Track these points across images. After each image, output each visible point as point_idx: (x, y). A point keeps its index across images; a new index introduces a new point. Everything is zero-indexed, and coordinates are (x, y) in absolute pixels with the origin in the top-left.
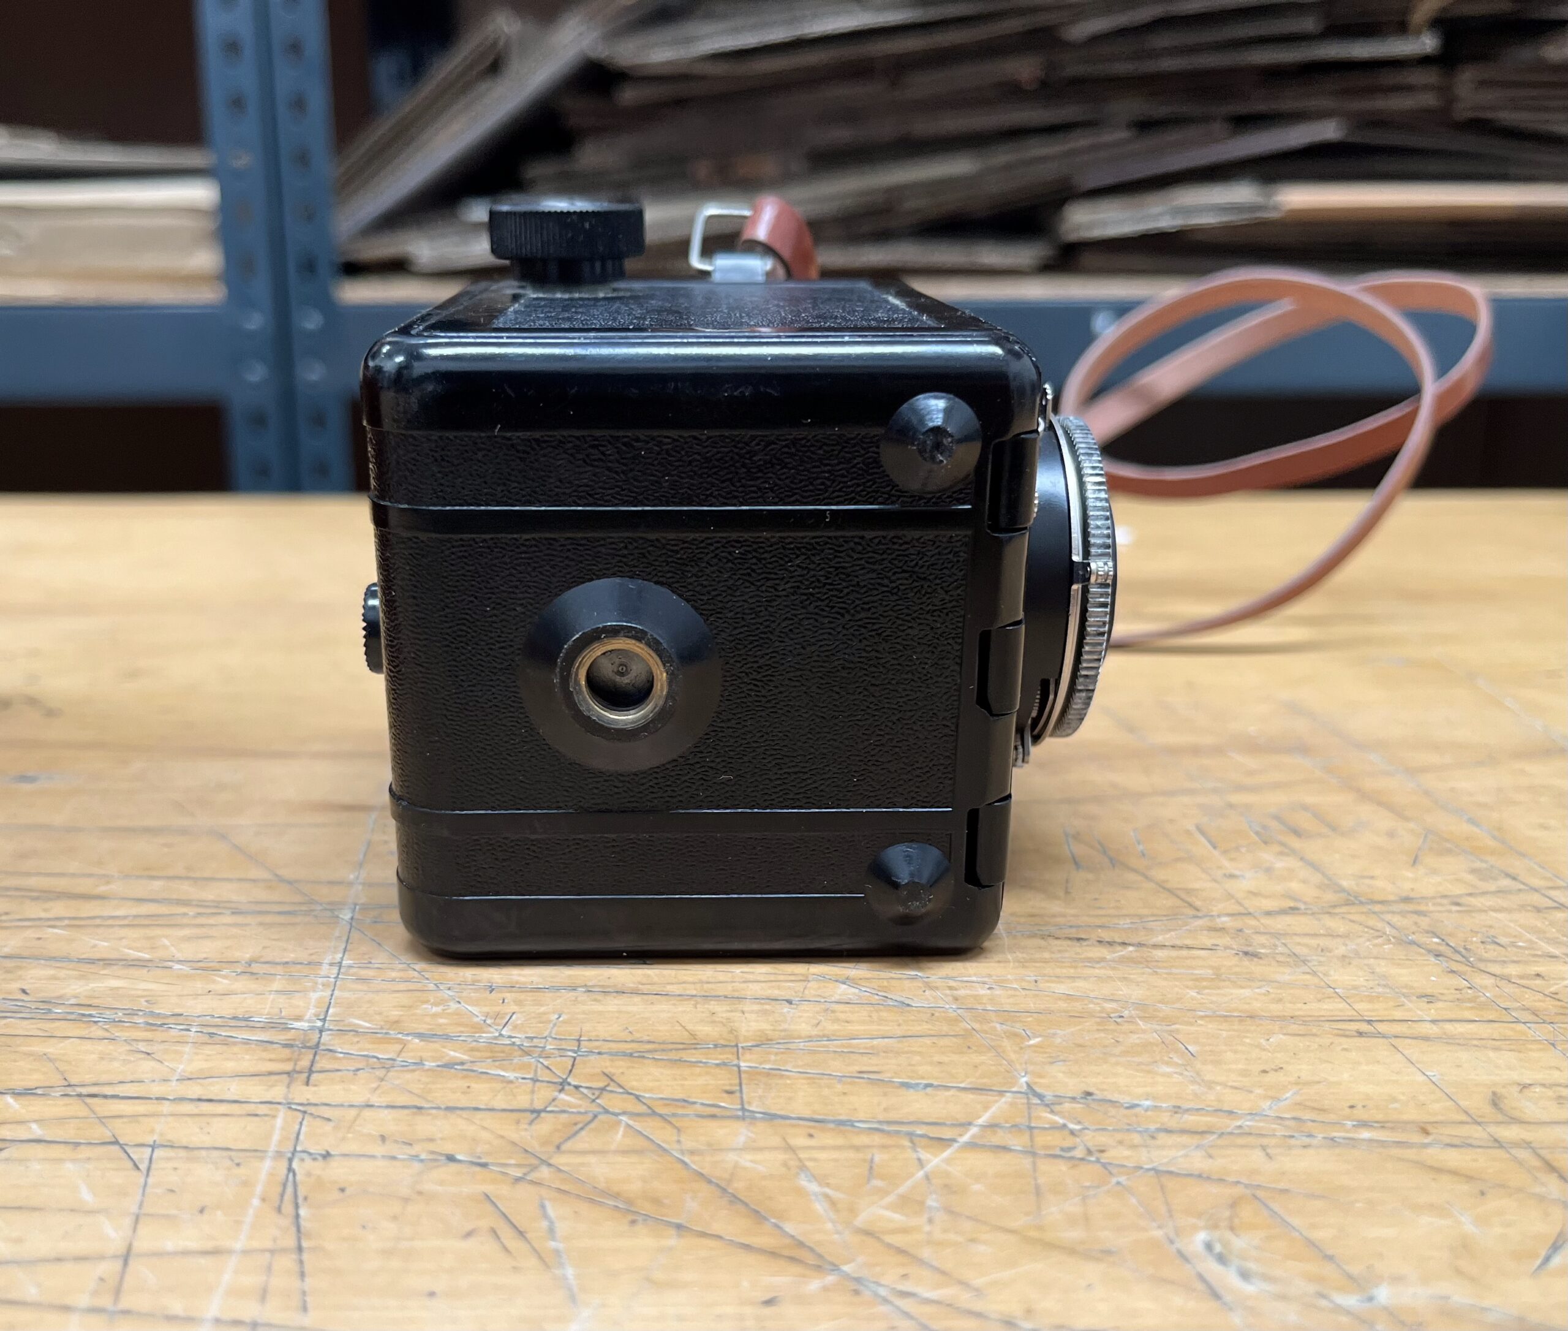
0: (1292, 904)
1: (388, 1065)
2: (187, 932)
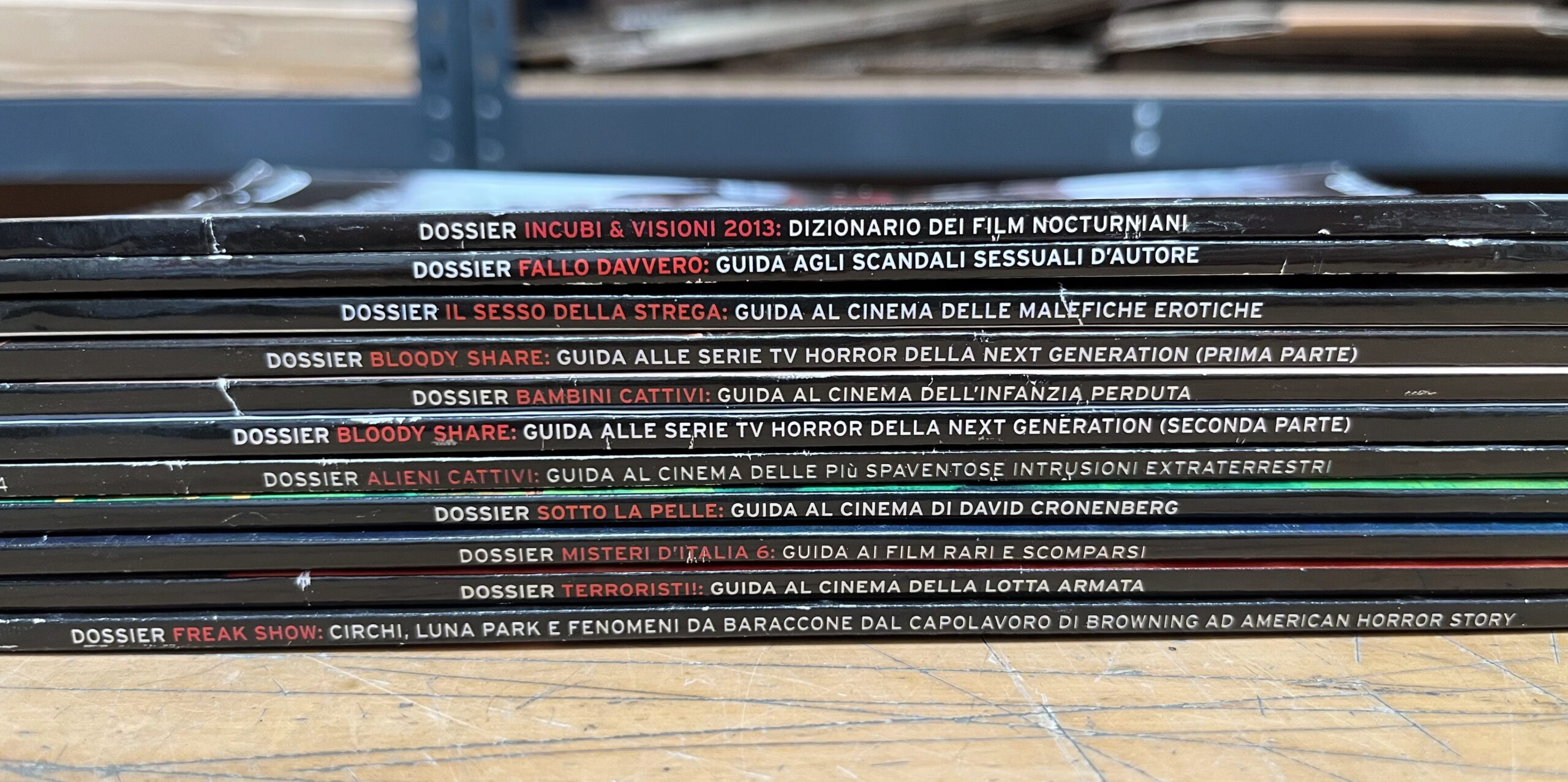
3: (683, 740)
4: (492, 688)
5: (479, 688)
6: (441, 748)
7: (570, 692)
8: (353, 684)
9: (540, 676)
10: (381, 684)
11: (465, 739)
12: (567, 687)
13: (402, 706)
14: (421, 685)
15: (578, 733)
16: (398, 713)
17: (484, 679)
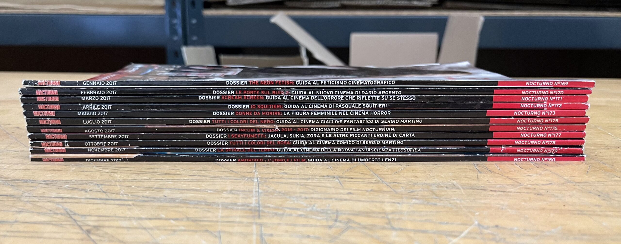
0: (550, 183)
1: (282, 215)
2: (209, 183)
3: (171, 180)
4: (132, 172)
5: (129, 172)
6: (116, 180)
7: (150, 173)
8: (101, 171)
9: (144, 171)
10: (107, 171)
11: (122, 179)
12: (149, 172)
13: (110, 174)
14: (116, 171)
15: (148, 179)
16: (109, 175)
17: (131, 171)
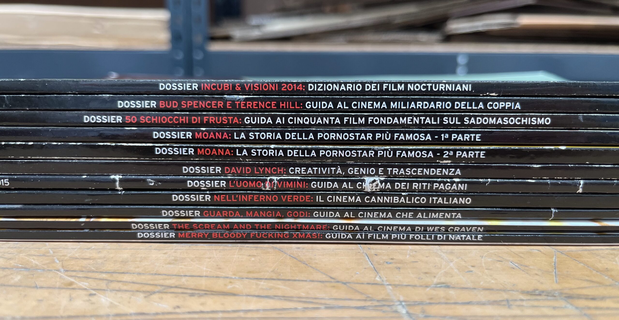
4: (136, 287)
5: (130, 287)
6: (102, 316)
7: (172, 290)
8: (71, 284)
9: (161, 282)
10: (84, 284)
11: (115, 311)
12: (171, 287)
13: (90, 294)
14: (103, 285)
15: (170, 310)
16: (87, 298)
17: (133, 283)
